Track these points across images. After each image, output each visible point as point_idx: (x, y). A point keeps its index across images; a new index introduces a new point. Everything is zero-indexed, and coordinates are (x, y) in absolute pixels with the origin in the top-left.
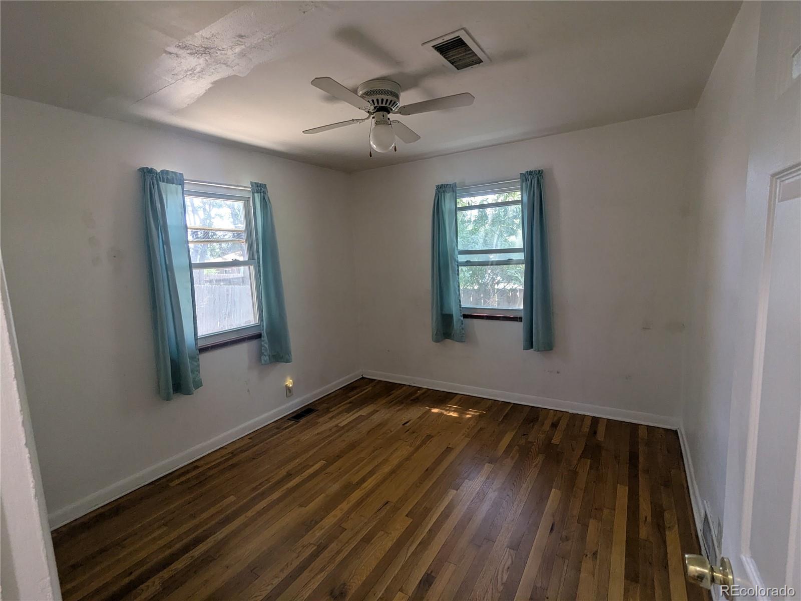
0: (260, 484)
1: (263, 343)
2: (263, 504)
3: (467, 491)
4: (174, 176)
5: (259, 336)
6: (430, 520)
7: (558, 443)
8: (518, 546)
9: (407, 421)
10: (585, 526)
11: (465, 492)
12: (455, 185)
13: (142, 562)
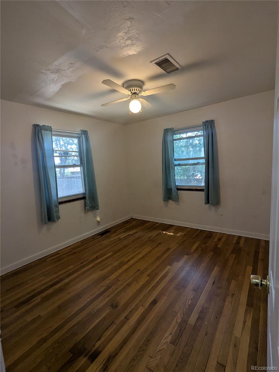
0: (84, 261)
1: (86, 201)
2: (85, 269)
3: (176, 267)
4: (48, 127)
5: (84, 198)
6: (158, 278)
7: (220, 247)
8: (197, 290)
9: (151, 236)
11: (174, 267)
12: (173, 129)
13: (34, 290)
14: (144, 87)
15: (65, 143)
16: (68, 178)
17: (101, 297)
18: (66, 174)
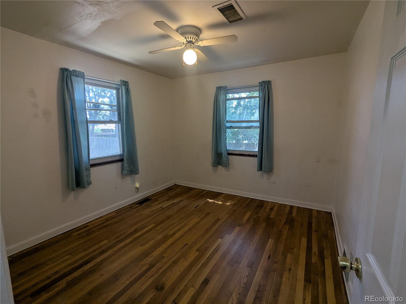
0: (121, 235)
1: (124, 164)
2: (122, 244)
3: (227, 239)
4: (79, 73)
5: (121, 160)
6: (208, 253)
7: (273, 218)
8: (252, 266)
9: (198, 205)
10: (285, 257)
11: (226, 240)
12: (226, 87)
13: (56, 273)
14: (202, 36)
15: (95, 95)
16: (98, 136)
17: (143, 278)
18: (95, 131)
